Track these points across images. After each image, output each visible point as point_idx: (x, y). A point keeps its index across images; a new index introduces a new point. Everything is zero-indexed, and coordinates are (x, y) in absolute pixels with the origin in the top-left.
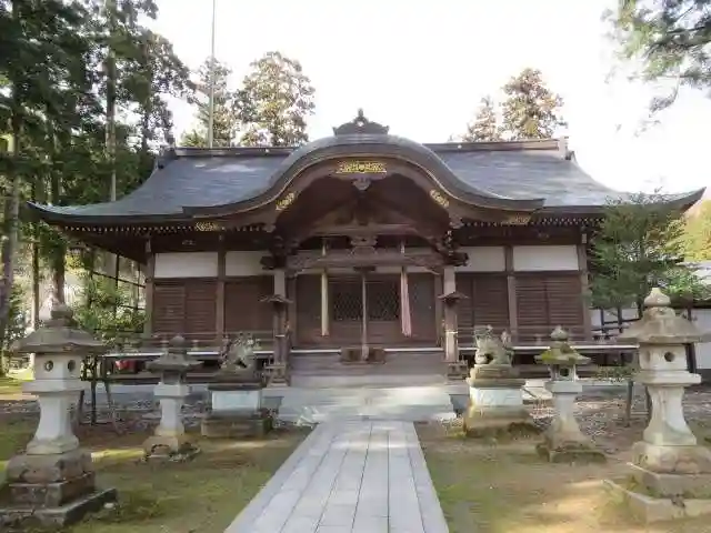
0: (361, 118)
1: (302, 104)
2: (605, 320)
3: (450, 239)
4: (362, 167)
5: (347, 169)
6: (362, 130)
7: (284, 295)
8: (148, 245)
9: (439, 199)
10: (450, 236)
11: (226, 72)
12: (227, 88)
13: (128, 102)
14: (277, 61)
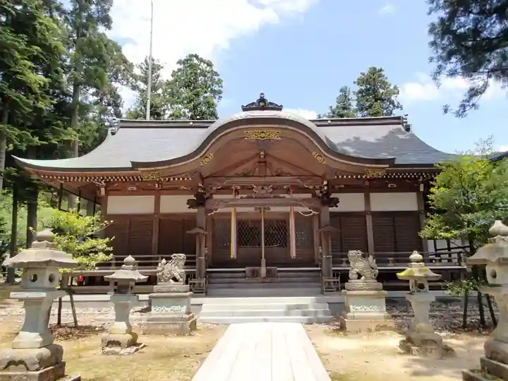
0: (262, 100)
1: (213, 91)
2: (438, 248)
3: (326, 188)
4: (262, 135)
5: (252, 136)
6: (263, 108)
7: (204, 227)
8: (103, 190)
9: (319, 159)
10: (326, 185)
11: (159, 68)
12: (160, 79)
13: (88, 88)
14: (196, 61)
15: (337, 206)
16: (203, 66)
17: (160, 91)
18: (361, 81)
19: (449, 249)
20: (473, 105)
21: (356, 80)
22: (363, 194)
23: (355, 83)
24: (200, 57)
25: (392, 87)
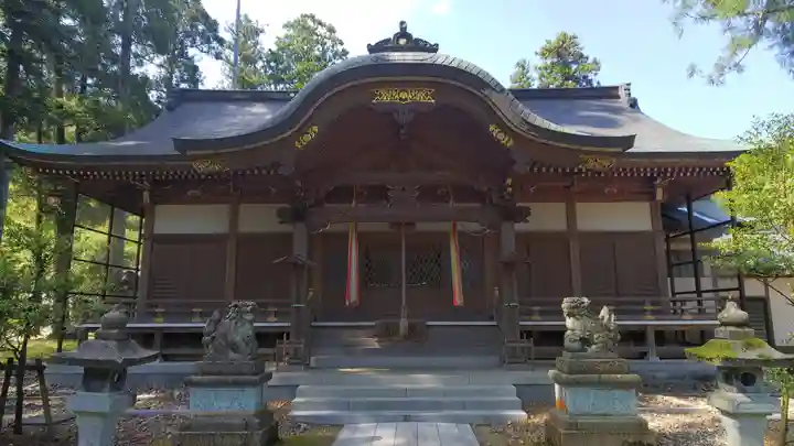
0: (403, 33)
3: (509, 189)
4: (403, 95)
5: (385, 97)
6: (405, 48)
7: (305, 255)
8: (146, 195)
9: (501, 136)
10: (511, 186)
11: (257, 32)
12: (258, 47)
13: (152, 56)
14: (310, 23)
15: (527, 222)
16: (321, 31)
17: (260, 64)
18: (545, 53)
19: (699, 292)
20: (737, 65)
21: (538, 51)
22: (563, 205)
23: (537, 54)
24: (316, 18)
25: (590, 61)
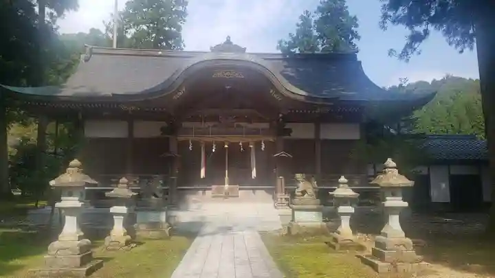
0: (228, 42)
3: (281, 120)
4: (228, 74)
5: (219, 74)
7: (176, 152)
10: (282, 118)
15: (290, 135)
22: (313, 124)
